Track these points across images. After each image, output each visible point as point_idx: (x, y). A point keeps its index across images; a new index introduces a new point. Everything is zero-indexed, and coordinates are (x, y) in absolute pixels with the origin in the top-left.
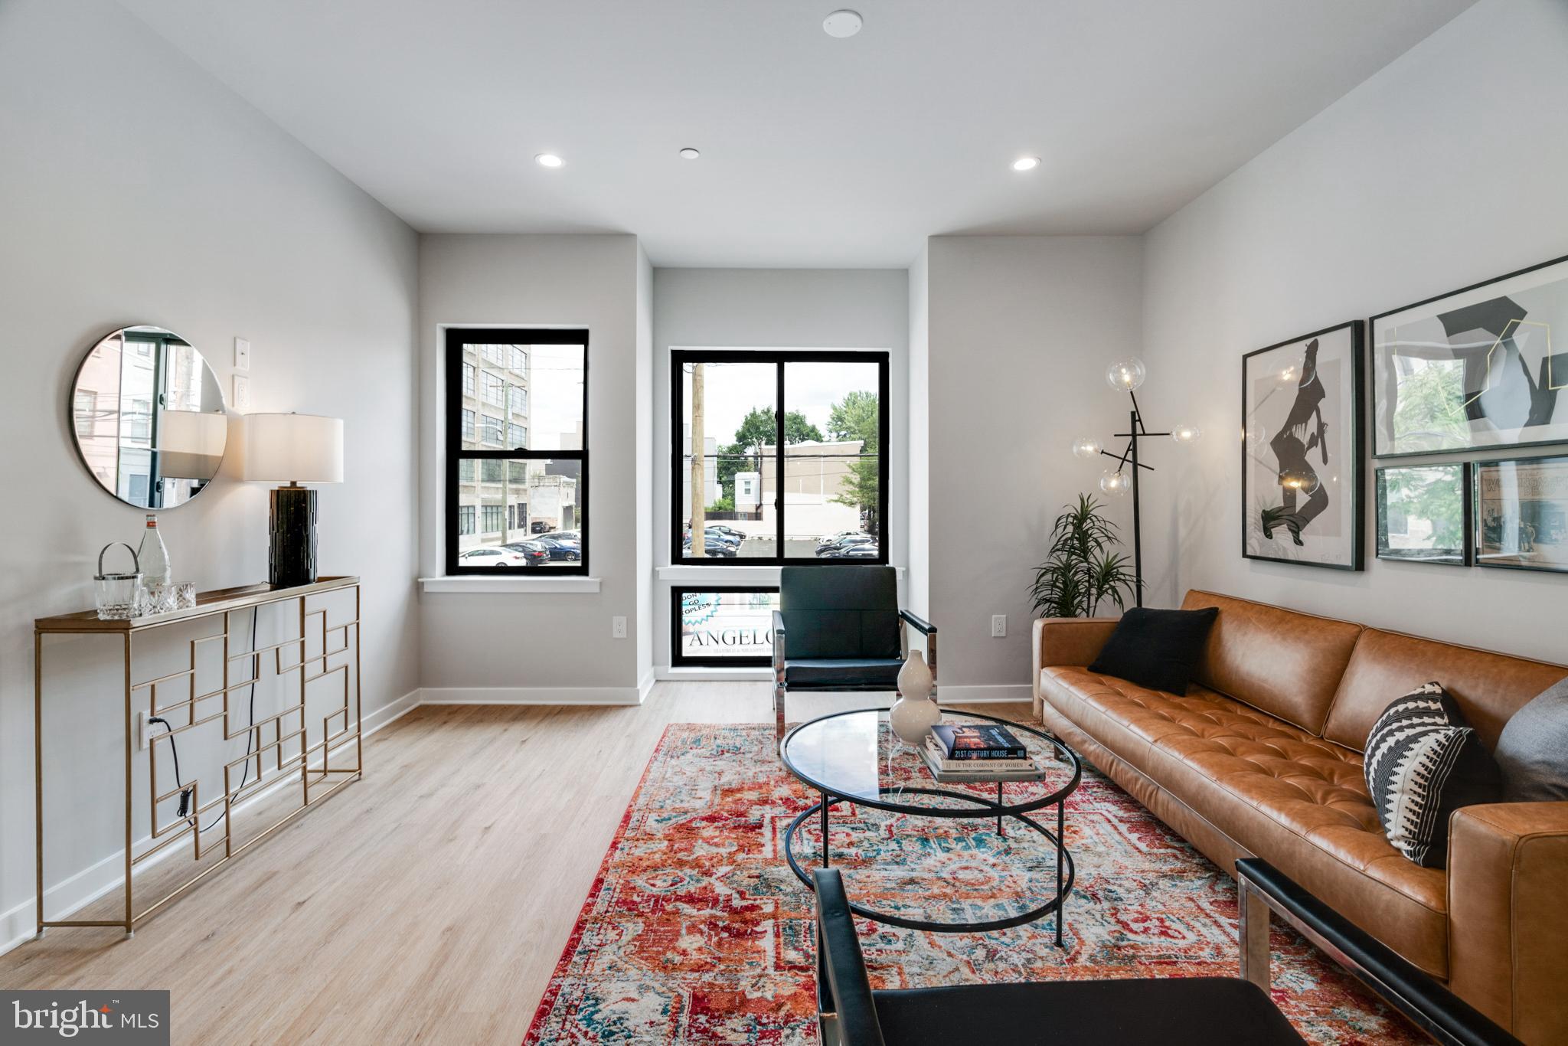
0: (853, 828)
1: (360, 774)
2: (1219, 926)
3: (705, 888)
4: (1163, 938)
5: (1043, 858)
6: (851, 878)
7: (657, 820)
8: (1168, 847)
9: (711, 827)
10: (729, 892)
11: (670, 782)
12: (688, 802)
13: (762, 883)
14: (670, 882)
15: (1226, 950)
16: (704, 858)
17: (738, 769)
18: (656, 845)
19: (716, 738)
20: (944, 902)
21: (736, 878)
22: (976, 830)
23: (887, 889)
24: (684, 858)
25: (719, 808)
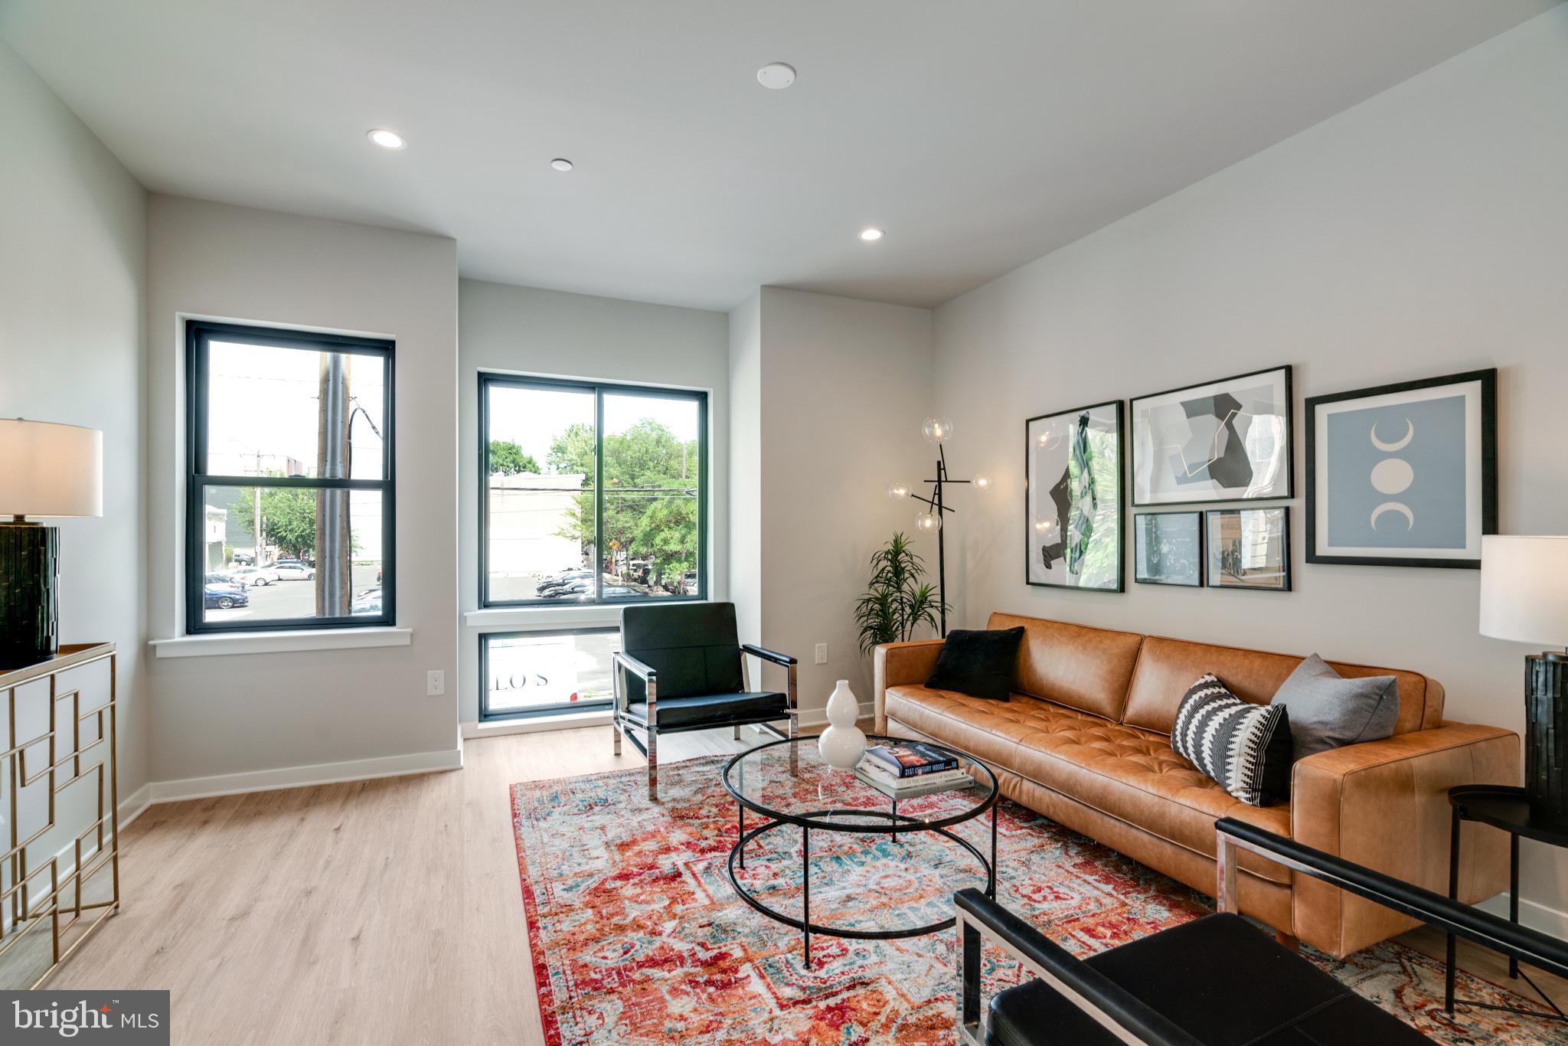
0: (768, 860)
1: (117, 907)
2: (1089, 883)
3: (662, 948)
4: (1059, 902)
5: (941, 856)
6: (795, 906)
7: (565, 890)
8: (1021, 828)
9: (629, 885)
10: (690, 946)
11: (552, 846)
12: (587, 864)
13: (717, 930)
14: (622, 951)
15: (1104, 901)
16: (641, 918)
17: (619, 821)
18: (581, 915)
19: (574, 793)
20: (886, 910)
21: (687, 931)
22: (873, 841)
23: (834, 910)
24: (621, 923)
25: (624, 864)
